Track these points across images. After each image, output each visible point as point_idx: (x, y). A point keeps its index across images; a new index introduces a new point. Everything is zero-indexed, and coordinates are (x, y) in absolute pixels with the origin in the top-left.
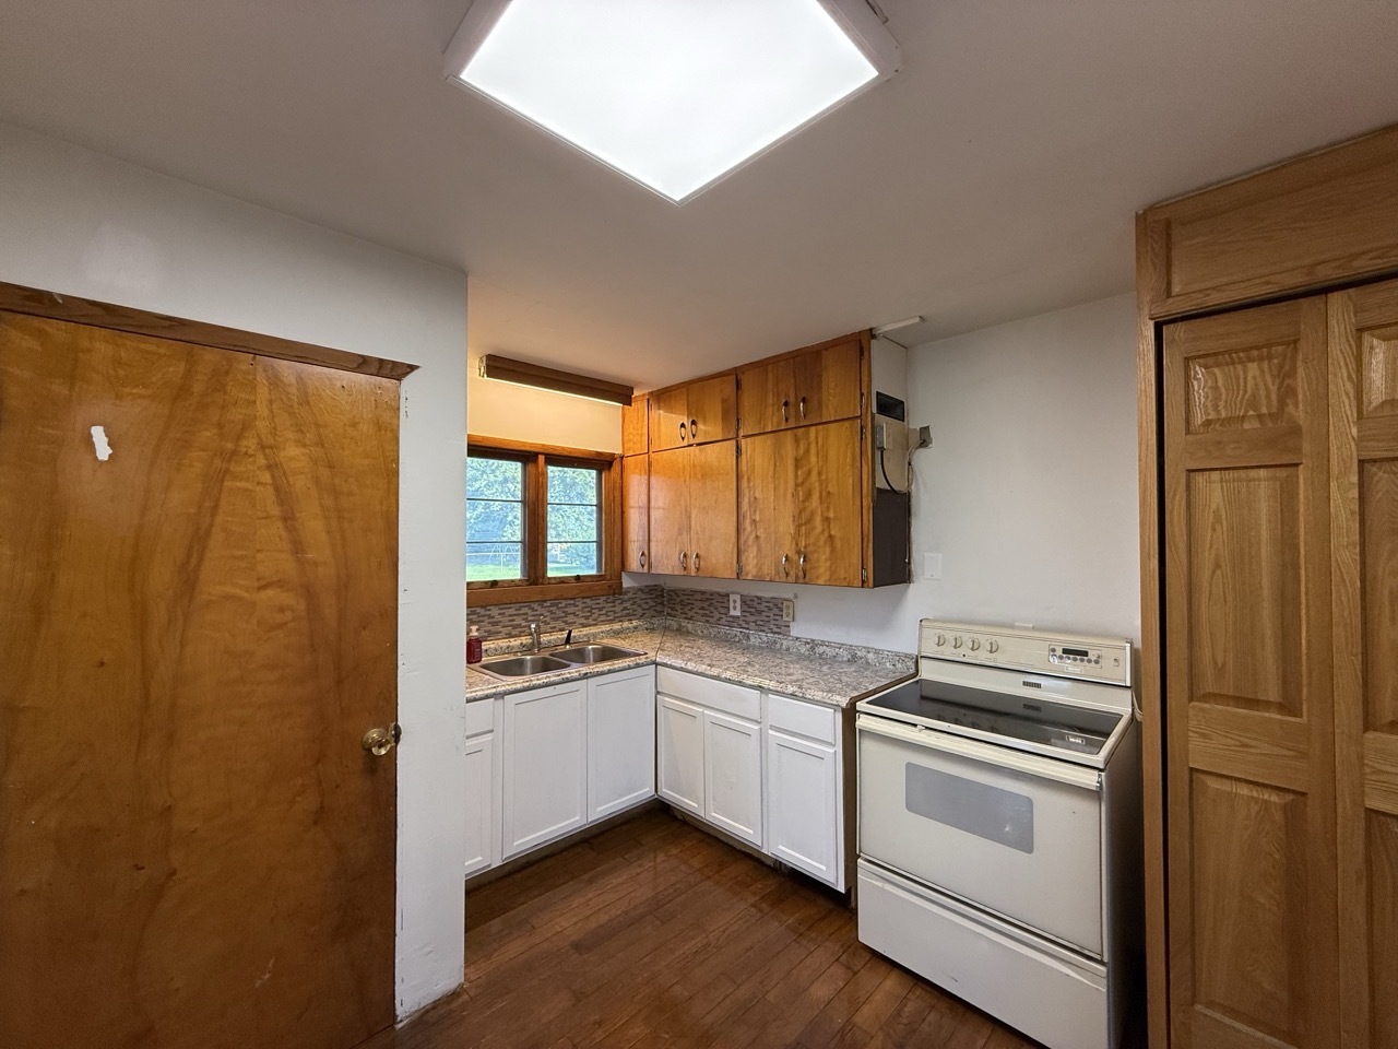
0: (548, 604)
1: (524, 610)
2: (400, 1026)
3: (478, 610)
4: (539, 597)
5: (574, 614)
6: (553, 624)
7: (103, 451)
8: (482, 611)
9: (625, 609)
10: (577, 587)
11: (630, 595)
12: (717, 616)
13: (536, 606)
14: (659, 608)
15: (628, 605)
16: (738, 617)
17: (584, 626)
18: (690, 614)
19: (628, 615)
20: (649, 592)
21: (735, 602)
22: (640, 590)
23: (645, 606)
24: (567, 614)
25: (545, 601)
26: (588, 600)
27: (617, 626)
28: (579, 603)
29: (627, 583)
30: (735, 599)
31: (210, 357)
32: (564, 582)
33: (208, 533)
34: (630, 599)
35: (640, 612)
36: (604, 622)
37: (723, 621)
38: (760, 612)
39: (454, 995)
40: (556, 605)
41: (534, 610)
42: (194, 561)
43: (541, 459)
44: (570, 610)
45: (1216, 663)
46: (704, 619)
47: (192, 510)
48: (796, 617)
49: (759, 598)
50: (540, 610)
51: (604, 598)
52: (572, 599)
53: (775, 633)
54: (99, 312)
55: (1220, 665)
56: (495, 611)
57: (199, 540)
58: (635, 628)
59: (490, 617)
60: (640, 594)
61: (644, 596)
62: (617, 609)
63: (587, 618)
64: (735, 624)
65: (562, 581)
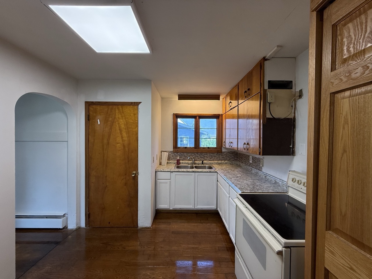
0: (199, 154)
1: (193, 154)
2: (138, 228)
3: (182, 153)
4: (196, 152)
5: (207, 157)
6: (200, 159)
7: (99, 123)
8: (182, 154)
9: (223, 157)
10: (209, 150)
11: (225, 154)
12: (247, 162)
13: (196, 154)
14: (236, 158)
15: (224, 156)
16: (251, 163)
17: (210, 160)
18: (242, 161)
19: (224, 159)
20: (232, 153)
21: (251, 158)
22: (229, 152)
23: (230, 157)
24: (204, 157)
25: (198, 153)
26: (211, 154)
27: (220, 162)
28: (208, 154)
29: (223, 150)
30: (251, 157)
31: (110, 107)
32: (204, 149)
33: (110, 135)
34: (225, 155)
35: (229, 159)
36: (216, 160)
37: (248, 164)
38: (256, 162)
39: (149, 228)
40: (201, 154)
41: (195, 155)
42: (109, 139)
43: (198, 117)
44: (206, 156)
45: (341, 212)
46: (245, 163)
47: (109, 131)
48: (264, 165)
49: (256, 158)
50: (197, 155)
51: (216, 154)
52: (206, 153)
53: (258, 170)
54: (98, 103)
55: (343, 214)
56: (185, 154)
57: (109, 136)
58: (226, 163)
59: (184, 155)
60: (228, 154)
61: (230, 154)
62: (220, 157)
63: (211, 158)
64: (251, 166)
65: (204, 148)
